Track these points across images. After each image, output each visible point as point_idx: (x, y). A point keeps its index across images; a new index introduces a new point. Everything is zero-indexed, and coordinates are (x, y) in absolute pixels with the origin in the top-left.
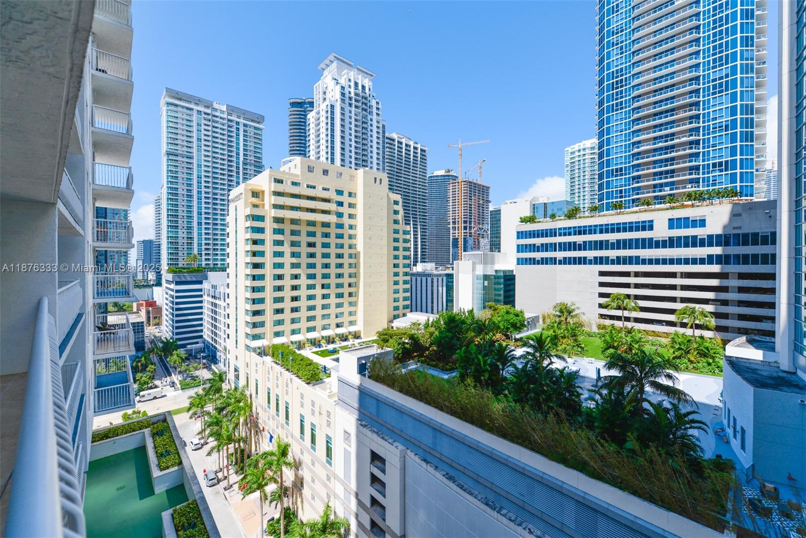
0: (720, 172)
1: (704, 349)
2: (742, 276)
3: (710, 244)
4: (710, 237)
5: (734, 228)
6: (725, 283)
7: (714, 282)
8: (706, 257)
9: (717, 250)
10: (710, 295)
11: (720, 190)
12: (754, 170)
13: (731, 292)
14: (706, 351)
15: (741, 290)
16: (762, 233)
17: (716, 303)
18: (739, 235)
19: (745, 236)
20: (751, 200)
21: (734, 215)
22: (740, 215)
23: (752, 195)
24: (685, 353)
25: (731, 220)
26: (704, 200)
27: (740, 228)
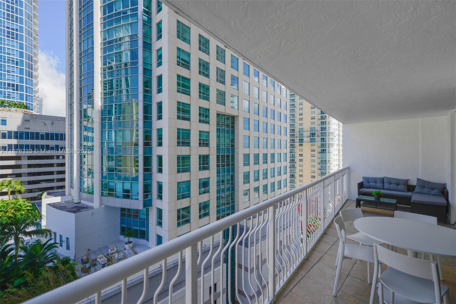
0: (13, 90)
1: (18, 207)
2: (30, 158)
3: (10, 137)
4: (10, 133)
5: (26, 128)
6: (19, 162)
7: (12, 163)
8: (7, 146)
9: (14, 142)
10: (9, 171)
11: (17, 103)
12: (33, 96)
13: (24, 168)
14: (20, 207)
15: (30, 166)
16: (41, 133)
17: (13, 176)
18: (28, 133)
19: (32, 133)
20: (32, 112)
21: (25, 120)
22: (29, 121)
23: (32, 110)
24: (5, 213)
25: (22, 123)
26: (5, 106)
27: (29, 129)
